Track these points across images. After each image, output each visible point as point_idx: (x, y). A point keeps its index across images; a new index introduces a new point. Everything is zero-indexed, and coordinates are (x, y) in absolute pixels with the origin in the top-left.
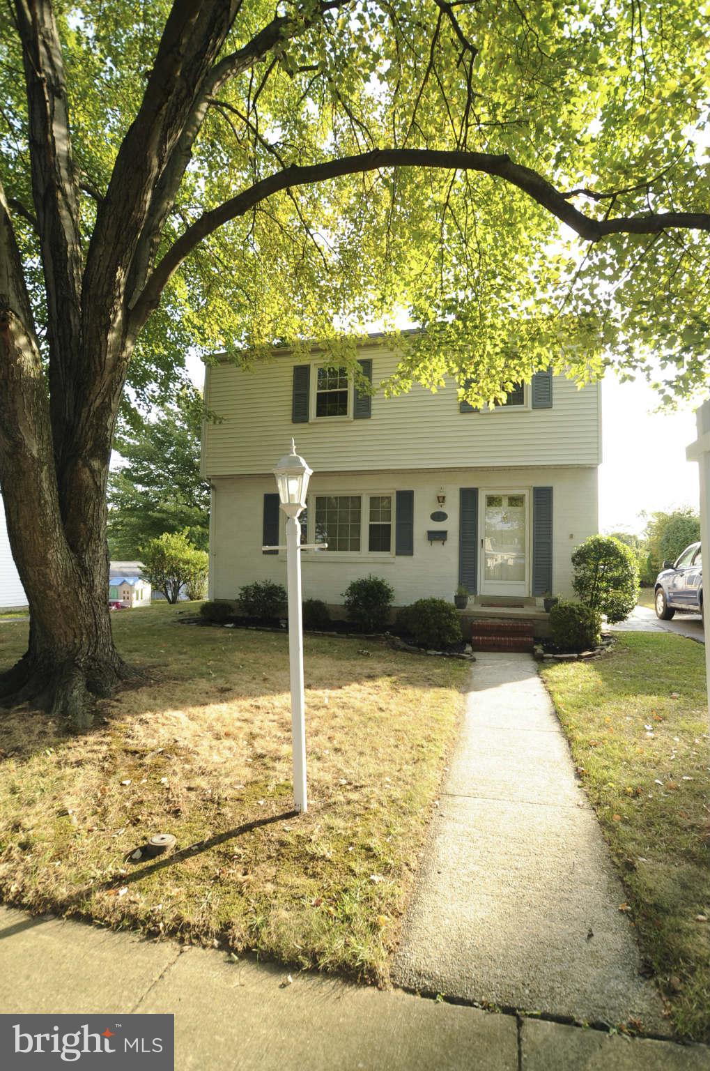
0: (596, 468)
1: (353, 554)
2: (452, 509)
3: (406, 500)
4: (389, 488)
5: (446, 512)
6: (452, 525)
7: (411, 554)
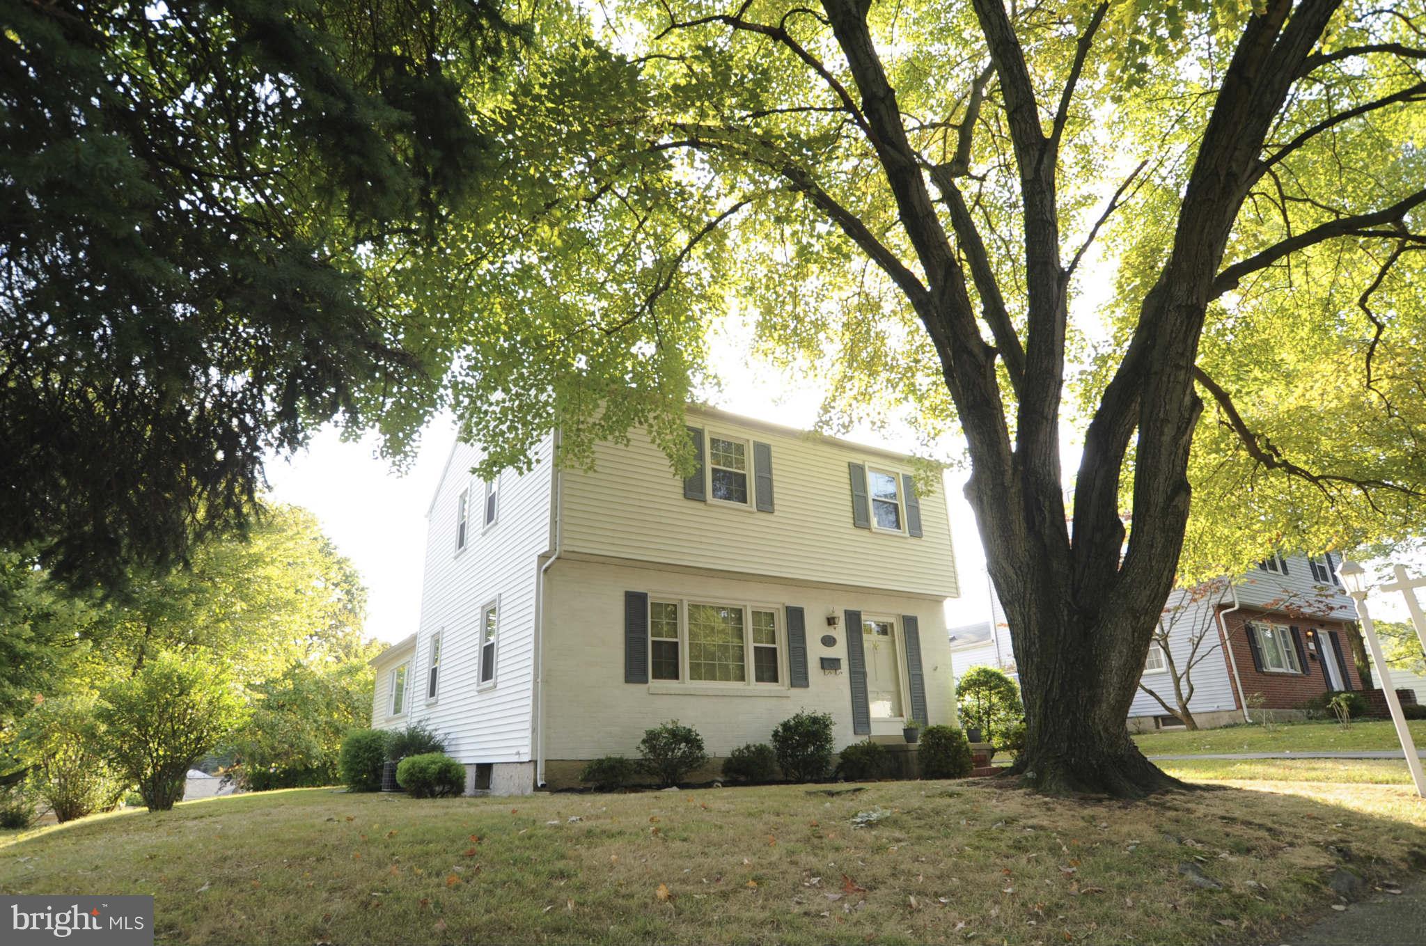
0: (941, 602)
1: (740, 685)
2: (840, 633)
3: (796, 617)
4: (776, 601)
5: (835, 636)
6: (840, 651)
7: (807, 686)
